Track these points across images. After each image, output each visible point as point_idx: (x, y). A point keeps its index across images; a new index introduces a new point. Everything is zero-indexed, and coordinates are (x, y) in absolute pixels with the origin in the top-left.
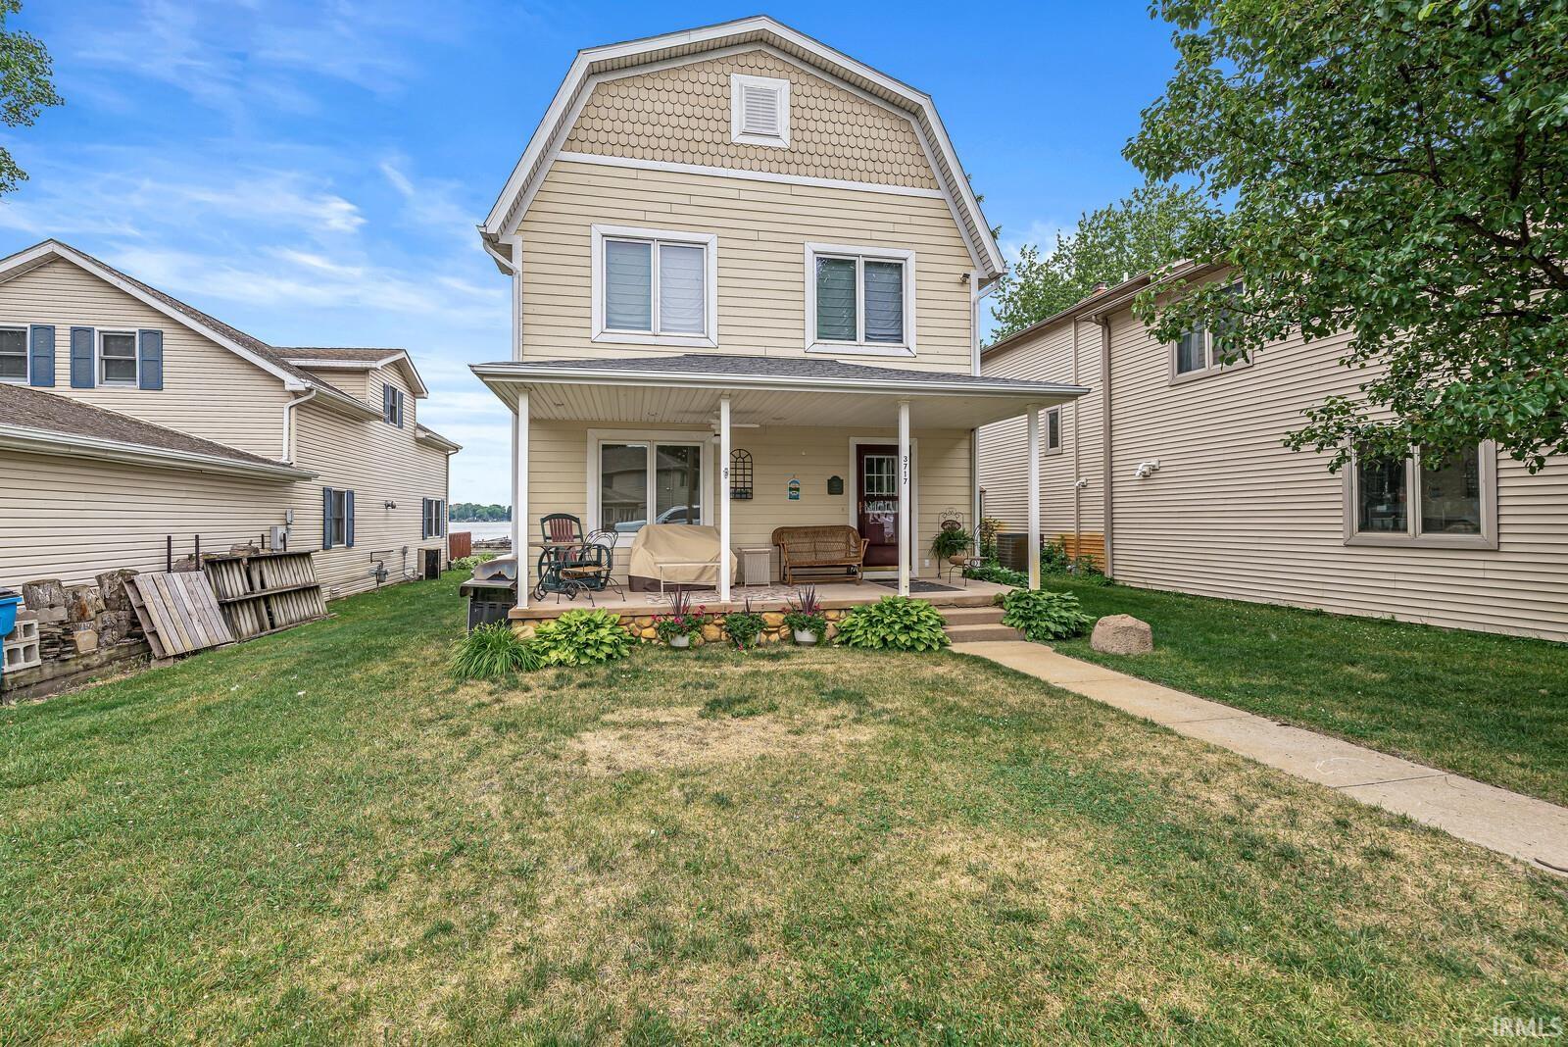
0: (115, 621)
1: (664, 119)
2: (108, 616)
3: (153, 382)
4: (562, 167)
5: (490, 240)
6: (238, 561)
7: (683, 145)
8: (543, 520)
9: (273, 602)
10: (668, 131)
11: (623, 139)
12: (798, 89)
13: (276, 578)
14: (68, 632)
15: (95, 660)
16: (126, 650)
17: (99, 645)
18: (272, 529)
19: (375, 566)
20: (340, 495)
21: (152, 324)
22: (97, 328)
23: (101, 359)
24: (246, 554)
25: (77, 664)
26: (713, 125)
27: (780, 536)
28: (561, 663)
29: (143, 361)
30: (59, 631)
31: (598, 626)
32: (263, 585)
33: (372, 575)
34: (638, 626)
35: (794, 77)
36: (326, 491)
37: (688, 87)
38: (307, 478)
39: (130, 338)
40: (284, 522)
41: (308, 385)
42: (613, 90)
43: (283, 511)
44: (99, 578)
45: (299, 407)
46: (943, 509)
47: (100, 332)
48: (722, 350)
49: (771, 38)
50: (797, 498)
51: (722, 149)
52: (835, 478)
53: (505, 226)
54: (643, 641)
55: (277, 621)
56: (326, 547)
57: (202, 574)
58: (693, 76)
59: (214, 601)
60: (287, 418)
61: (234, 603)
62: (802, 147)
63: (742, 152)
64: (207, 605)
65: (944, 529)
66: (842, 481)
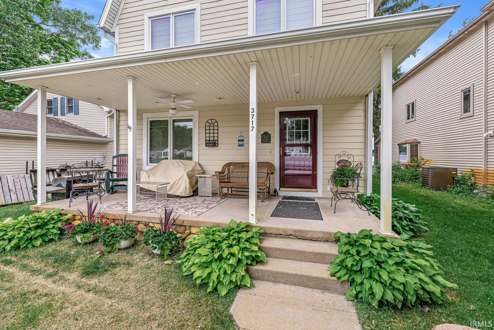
3: (77, 113)
23: (67, 106)
27: (227, 167)
29: (75, 106)
45: (110, 117)
52: (266, 133)
60: (107, 121)
65: (339, 166)
66: (270, 134)
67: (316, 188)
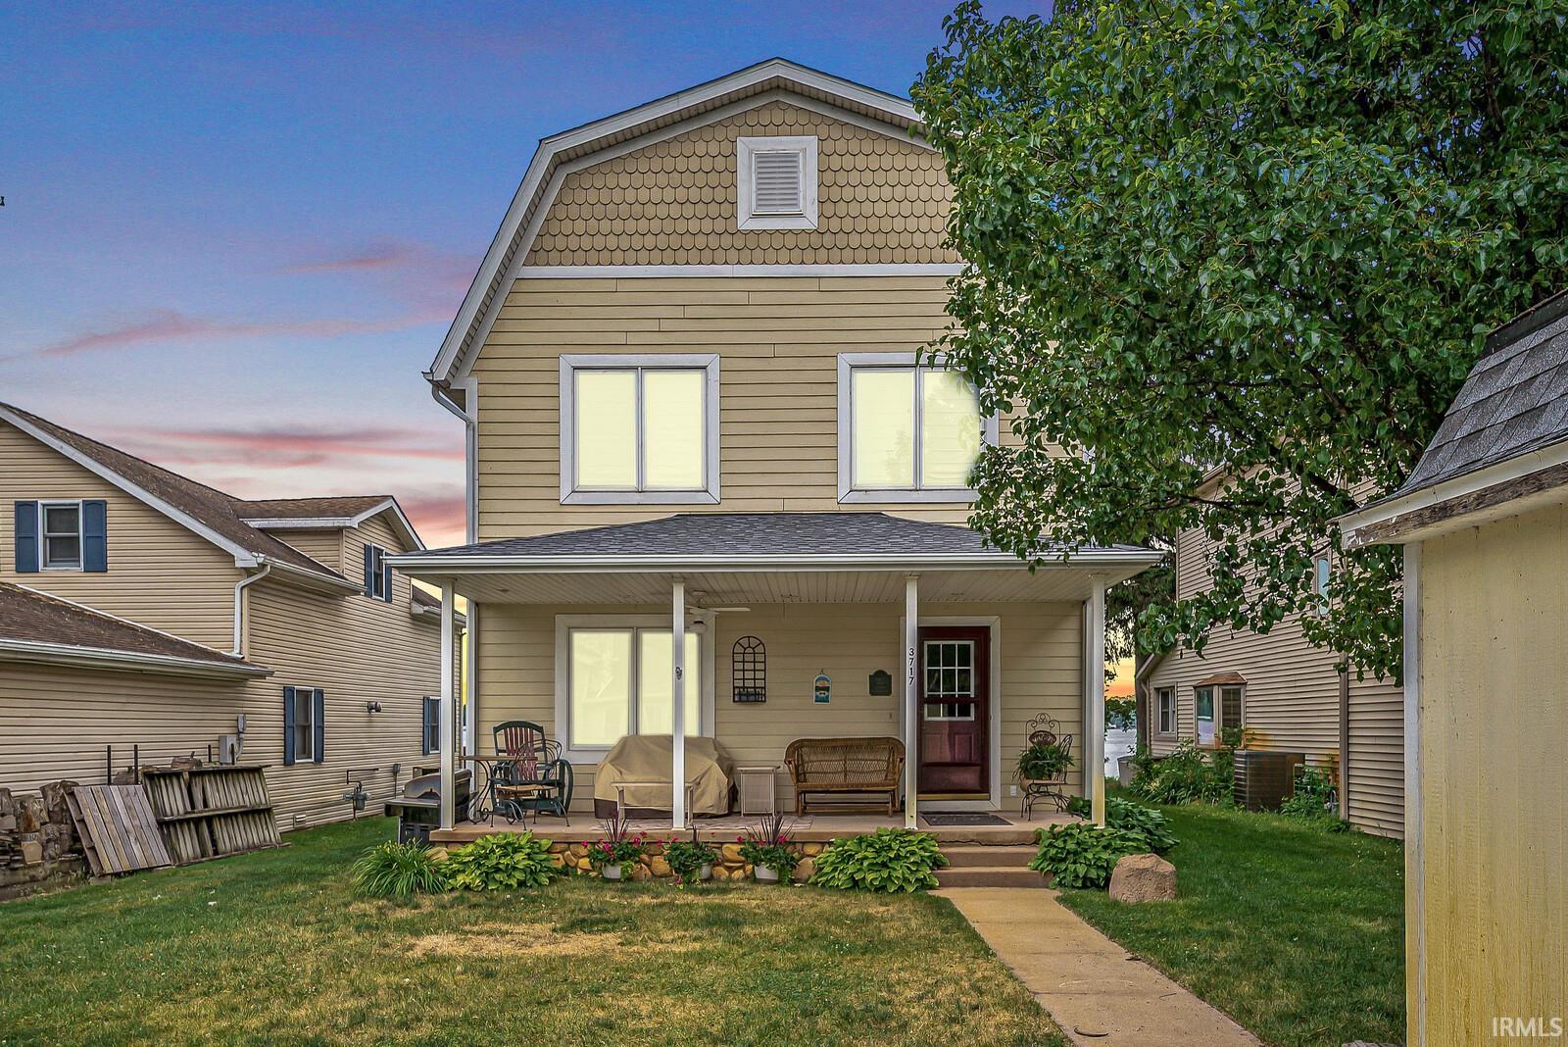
0: (57, 834)
1: (650, 210)
2: (51, 828)
3: (97, 564)
4: (524, 286)
5: (439, 387)
6: (178, 775)
7: (674, 241)
8: (496, 730)
9: (216, 825)
10: (655, 226)
11: (599, 242)
12: (829, 147)
13: (219, 797)
14: (17, 842)
15: (40, 873)
16: (68, 864)
17: (43, 858)
18: (221, 739)
19: (351, 789)
20: (306, 694)
21: (95, 494)
22: (40, 501)
23: (45, 537)
24: (186, 767)
25: (24, 875)
26: (713, 209)
27: (797, 750)
28: (467, 887)
29: (86, 538)
30: (9, 839)
31: (515, 851)
32: (206, 805)
33: (347, 800)
34: (574, 855)
35: (823, 130)
36: (288, 691)
37: (681, 165)
38: (261, 676)
39: (72, 511)
40: (235, 730)
41: (260, 560)
42: (586, 182)
43: (234, 716)
44: (43, 789)
45: (251, 587)
46: (1033, 715)
47: (44, 505)
48: (727, 507)
49: (790, 85)
50: (826, 700)
51: (726, 241)
52: (880, 674)
53: (456, 368)
54: (579, 872)
55: (221, 847)
56: (288, 762)
57: (140, 787)
58: (688, 149)
59: (152, 819)
60: (239, 602)
61: (173, 823)
62: (835, 225)
63: (752, 242)
64: (144, 823)
65: (1033, 742)
66: (890, 676)
67: (988, 791)
